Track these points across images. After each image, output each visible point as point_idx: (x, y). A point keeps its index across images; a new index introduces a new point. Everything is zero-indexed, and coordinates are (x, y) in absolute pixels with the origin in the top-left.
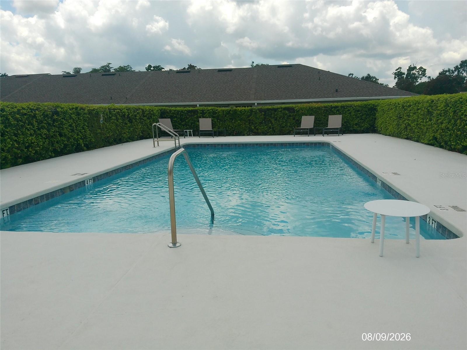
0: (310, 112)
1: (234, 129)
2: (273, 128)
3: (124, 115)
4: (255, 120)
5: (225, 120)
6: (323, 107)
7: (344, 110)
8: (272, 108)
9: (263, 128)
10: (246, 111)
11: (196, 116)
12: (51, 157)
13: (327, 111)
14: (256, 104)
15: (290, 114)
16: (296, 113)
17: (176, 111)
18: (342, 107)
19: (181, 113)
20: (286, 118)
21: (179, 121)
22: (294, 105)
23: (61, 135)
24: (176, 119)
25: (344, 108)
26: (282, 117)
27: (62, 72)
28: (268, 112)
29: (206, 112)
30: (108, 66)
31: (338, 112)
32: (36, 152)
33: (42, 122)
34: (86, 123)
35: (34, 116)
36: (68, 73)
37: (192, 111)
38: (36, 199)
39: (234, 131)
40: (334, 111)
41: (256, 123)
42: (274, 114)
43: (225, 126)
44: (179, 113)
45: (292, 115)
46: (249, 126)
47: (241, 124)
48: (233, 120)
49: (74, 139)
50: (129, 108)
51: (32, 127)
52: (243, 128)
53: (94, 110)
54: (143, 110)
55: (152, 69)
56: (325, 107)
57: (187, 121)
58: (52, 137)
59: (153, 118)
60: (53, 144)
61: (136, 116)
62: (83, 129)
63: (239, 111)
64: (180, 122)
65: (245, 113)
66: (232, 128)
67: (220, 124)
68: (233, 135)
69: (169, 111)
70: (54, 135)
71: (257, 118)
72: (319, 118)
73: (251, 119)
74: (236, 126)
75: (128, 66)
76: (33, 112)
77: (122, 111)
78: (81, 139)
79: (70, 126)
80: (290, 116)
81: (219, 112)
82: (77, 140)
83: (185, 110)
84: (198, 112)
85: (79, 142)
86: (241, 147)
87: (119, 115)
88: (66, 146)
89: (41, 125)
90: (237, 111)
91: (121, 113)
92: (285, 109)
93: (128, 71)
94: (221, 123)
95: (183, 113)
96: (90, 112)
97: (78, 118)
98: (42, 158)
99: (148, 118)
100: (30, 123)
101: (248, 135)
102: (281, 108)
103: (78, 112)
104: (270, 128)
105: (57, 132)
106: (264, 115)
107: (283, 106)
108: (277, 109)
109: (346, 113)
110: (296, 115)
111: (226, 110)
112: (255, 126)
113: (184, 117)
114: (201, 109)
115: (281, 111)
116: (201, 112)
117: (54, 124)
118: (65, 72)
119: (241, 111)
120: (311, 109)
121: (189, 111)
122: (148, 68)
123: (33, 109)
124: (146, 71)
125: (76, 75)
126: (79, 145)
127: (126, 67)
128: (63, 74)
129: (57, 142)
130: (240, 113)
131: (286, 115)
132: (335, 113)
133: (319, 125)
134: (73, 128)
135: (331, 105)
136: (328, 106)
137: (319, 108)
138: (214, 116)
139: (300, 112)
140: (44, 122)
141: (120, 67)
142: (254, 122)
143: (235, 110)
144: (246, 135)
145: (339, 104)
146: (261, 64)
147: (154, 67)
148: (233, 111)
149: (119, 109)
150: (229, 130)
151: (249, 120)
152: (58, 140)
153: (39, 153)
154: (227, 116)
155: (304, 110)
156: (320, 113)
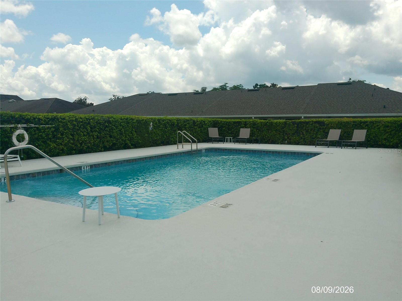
0: (338, 125)
1: (269, 138)
2: (304, 139)
3: (173, 125)
4: (288, 131)
5: (263, 130)
6: (351, 122)
7: (373, 125)
8: (304, 121)
9: (295, 139)
10: (281, 124)
11: (240, 126)
12: (101, 151)
13: (356, 125)
14: (303, 117)
15: (320, 127)
16: (326, 126)
17: (226, 122)
18: (371, 122)
19: (229, 124)
20: (317, 130)
21: (226, 130)
22: (325, 119)
23: (111, 137)
24: (224, 129)
25: (373, 124)
26: (313, 130)
27: (194, 90)
28: (300, 124)
29: (248, 124)
30: (225, 85)
31: (367, 127)
32: (88, 147)
33: (95, 127)
34: (134, 129)
35: (89, 123)
36: (197, 91)
37: (237, 122)
38: (33, 174)
39: (270, 140)
40: (363, 125)
41: (289, 134)
42: (306, 126)
43: (262, 135)
44: (228, 124)
45: (322, 128)
46: (283, 136)
47: (276, 134)
48: (270, 130)
49: (122, 140)
50: (180, 119)
51: (86, 130)
52: (277, 137)
53: (143, 120)
54: (194, 121)
55: (258, 87)
56: (354, 122)
57: (233, 130)
58: (104, 137)
59: (204, 127)
60: (103, 142)
61: (185, 125)
62: (131, 133)
63: (274, 123)
64: (228, 131)
65: (280, 125)
66: (268, 137)
67: (258, 134)
68: (269, 143)
69: (220, 122)
70: (105, 136)
71: (290, 129)
72: (348, 132)
73: (285, 130)
74: (271, 136)
75: (240, 85)
76: (88, 120)
77: (171, 121)
78: (129, 140)
79: (120, 131)
80: (320, 129)
81: (258, 124)
82: (125, 141)
83: (232, 122)
84: (241, 123)
85: (126, 142)
86: (251, 153)
87: (169, 124)
88: (114, 144)
89: (94, 129)
90: (273, 123)
91: (171, 123)
92: (316, 122)
93: (240, 89)
94: (260, 132)
95: (230, 124)
96: (139, 121)
97: (128, 125)
98: (93, 151)
99: (199, 127)
100: (85, 128)
101: (281, 144)
102: (313, 121)
103: (128, 121)
104: (302, 138)
105: (108, 134)
106: (297, 127)
107: (315, 120)
108: (309, 122)
109: (375, 128)
110: (326, 128)
111: (264, 122)
112: (288, 136)
113: (230, 127)
114: (244, 121)
115: (312, 124)
116: (244, 123)
117: (106, 129)
118: (195, 90)
119: (276, 123)
120: (340, 123)
121: (235, 123)
122: (255, 87)
123: (89, 119)
124: (254, 88)
125: (203, 93)
126: (126, 144)
127: (239, 86)
128: (194, 92)
129: (107, 141)
130: (275, 125)
131: (317, 127)
132: (364, 128)
133: (348, 138)
134: (122, 132)
135: (361, 121)
136: (357, 121)
137: (348, 123)
138: (254, 126)
139: (329, 126)
140: (97, 127)
141: (234, 86)
142: (287, 133)
143: (272, 122)
144: (280, 143)
145: (369, 119)
146: (358, 81)
147: (260, 85)
148: (269, 123)
149: (168, 120)
150: (266, 138)
151: (284, 131)
152: (107, 140)
153: (90, 148)
154: (265, 127)
155: (333, 124)
156: (349, 127)
